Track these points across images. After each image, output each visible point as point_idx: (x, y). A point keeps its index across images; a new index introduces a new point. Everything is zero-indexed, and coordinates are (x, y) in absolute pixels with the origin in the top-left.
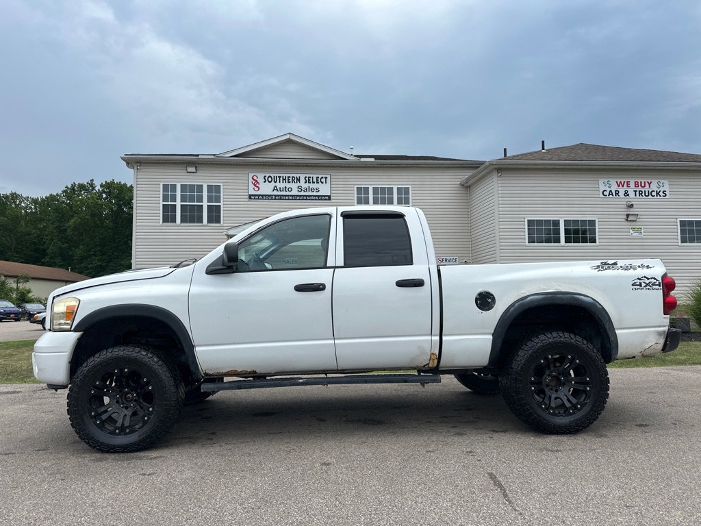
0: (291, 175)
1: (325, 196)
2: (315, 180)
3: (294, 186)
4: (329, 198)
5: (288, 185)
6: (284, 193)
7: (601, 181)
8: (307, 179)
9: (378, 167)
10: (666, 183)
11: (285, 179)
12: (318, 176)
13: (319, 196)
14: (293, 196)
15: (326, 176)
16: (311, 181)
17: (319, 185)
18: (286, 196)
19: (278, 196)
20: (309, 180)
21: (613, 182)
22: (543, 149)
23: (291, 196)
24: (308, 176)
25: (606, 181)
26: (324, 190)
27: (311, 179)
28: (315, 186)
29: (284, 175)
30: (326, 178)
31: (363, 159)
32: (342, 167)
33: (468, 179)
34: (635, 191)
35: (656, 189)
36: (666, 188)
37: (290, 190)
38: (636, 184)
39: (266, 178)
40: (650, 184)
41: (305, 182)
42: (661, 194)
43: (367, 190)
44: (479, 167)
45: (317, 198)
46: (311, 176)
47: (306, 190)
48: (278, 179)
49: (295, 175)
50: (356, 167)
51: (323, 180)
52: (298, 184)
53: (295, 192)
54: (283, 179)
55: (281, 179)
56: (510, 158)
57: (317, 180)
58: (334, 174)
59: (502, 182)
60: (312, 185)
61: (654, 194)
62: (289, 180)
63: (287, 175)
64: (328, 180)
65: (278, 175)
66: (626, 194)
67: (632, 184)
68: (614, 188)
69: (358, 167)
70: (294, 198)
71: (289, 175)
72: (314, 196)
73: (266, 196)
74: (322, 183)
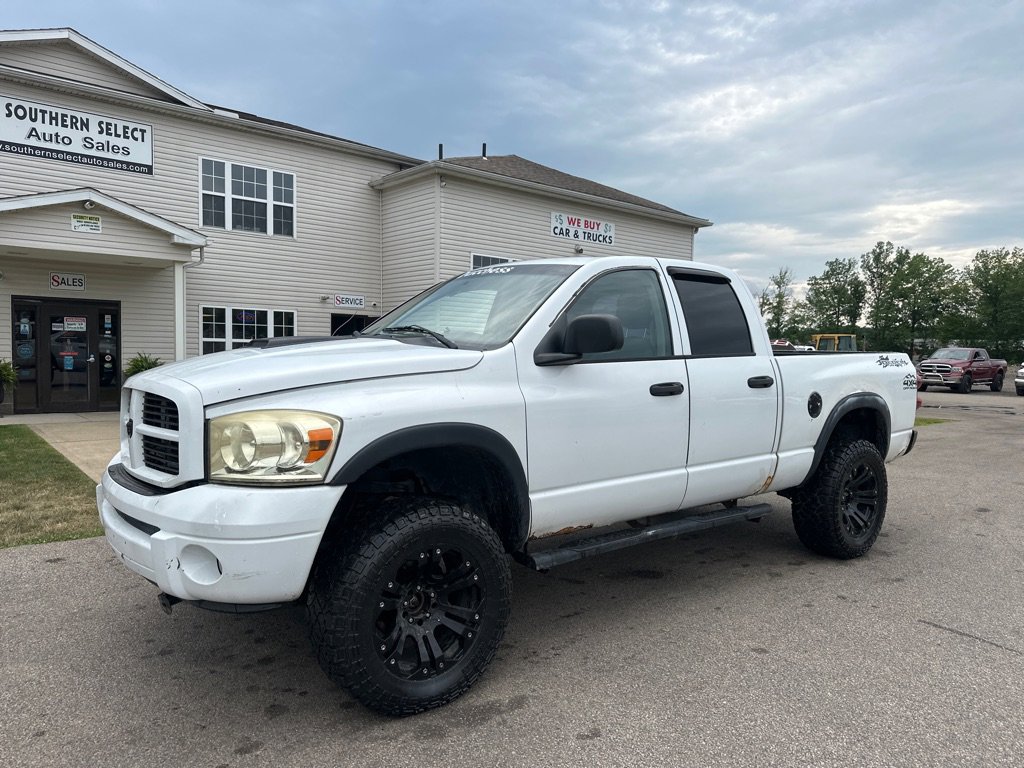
0: (70, 113)
1: (140, 165)
2: (120, 131)
3: (77, 135)
4: (149, 170)
5: (63, 132)
6: (53, 146)
7: (554, 214)
8: (104, 126)
9: (240, 130)
10: (613, 225)
11: (56, 119)
12: (127, 124)
13: (128, 164)
14: (72, 154)
15: (144, 127)
16: (113, 131)
17: (129, 143)
18: (58, 152)
19: (41, 149)
20: (108, 129)
21: (565, 218)
22: (484, 155)
23: (68, 153)
24: (105, 120)
25: (558, 214)
26: (140, 153)
27: (113, 128)
28: (121, 142)
29: (54, 110)
30: (143, 131)
31: (216, 111)
32: (175, 117)
33: (386, 180)
34: (585, 233)
35: (603, 233)
36: (611, 233)
37: (66, 140)
38: (586, 224)
39: (12, 109)
40: (598, 225)
41: (101, 132)
42: (607, 239)
43: (220, 167)
44: (410, 167)
45: (125, 166)
46: (113, 122)
47: (102, 147)
48: (40, 115)
49: (78, 115)
50: (201, 122)
51: (138, 134)
52: (85, 133)
53: (77, 147)
54: (51, 118)
55: (47, 116)
56: (450, 161)
57: (125, 132)
58: (158, 127)
59: (447, 195)
60: (113, 140)
61: (601, 238)
62: (63, 121)
63: (60, 112)
64: (147, 136)
65: (39, 107)
66: (576, 235)
67: (582, 224)
68: (565, 226)
69: (206, 123)
70: (76, 158)
71: (65, 112)
72: (118, 161)
73: (11, 144)
74: (136, 139)
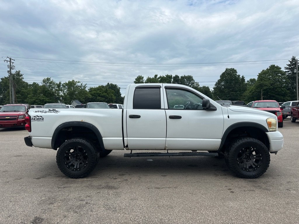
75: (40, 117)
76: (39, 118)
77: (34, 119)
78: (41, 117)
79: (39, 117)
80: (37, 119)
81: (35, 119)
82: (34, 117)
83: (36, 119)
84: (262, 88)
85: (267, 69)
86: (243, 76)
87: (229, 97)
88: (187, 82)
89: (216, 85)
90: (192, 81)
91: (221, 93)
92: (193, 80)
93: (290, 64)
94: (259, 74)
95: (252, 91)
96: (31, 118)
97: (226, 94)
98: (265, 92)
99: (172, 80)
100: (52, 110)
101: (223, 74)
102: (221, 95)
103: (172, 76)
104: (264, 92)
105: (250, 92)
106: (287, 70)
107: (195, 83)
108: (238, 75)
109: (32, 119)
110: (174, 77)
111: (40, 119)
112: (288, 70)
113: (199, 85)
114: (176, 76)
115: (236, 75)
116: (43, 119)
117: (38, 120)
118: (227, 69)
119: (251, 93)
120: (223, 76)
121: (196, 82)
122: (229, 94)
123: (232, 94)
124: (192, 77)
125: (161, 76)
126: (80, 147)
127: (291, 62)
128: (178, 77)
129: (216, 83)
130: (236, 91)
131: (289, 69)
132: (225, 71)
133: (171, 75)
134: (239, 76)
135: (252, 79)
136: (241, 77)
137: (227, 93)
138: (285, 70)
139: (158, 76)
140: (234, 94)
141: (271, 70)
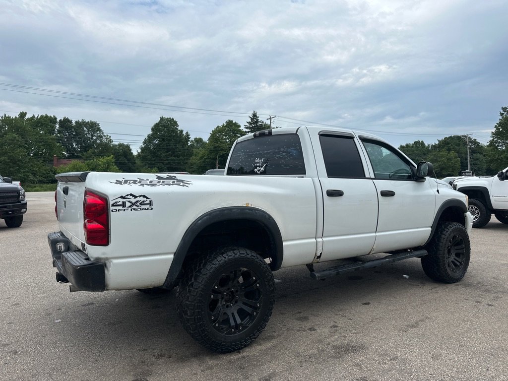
75: (142, 199)
76: (137, 202)
77: (121, 203)
78: (144, 196)
79: (138, 199)
80: (133, 204)
81: (124, 204)
82: (122, 197)
83: (128, 204)
84: (217, 154)
85: (223, 126)
86: (187, 133)
87: (167, 164)
88: (89, 134)
89: (144, 143)
90: (98, 132)
91: (154, 158)
92: (99, 130)
93: (250, 121)
94: (213, 131)
95: (204, 156)
96: (111, 203)
97: (162, 160)
98: (222, 159)
99: (58, 126)
100: (167, 178)
101: (156, 126)
102: (154, 160)
103: (55, 118)
104: (220, 159)
105: (201, 158)
106: (247, 130)
107: (105, 136)
108: (179, 131)
109: (113, 205)
110: (60, 120)
111: (143, 203)
112: (249, 130)
113: (111, 141)
114: (64, 118)
115: (177, 129)
116: (151, 203)
117: (134, 207)
118: (162, 119)
119: (201, 161)
120: (156, 128)
121: (105, 134)
122: (168, 160)
123: (172, 160)
124: (98, 125)
125: (36, 116)
126: (245, 269)
127: (252, 119)
128: (71, 122)
129: (145, 140)
130: (178, 156)
131: (250, 128)
132: (160, 122)
133: (54, 116)
134: (182, 131)
135: (198, 138)
136: (184, 133)
137: (164, 157)
138: (245, 130)
139: (29, 116)
140: (175, 160)
141: (228, 127)
